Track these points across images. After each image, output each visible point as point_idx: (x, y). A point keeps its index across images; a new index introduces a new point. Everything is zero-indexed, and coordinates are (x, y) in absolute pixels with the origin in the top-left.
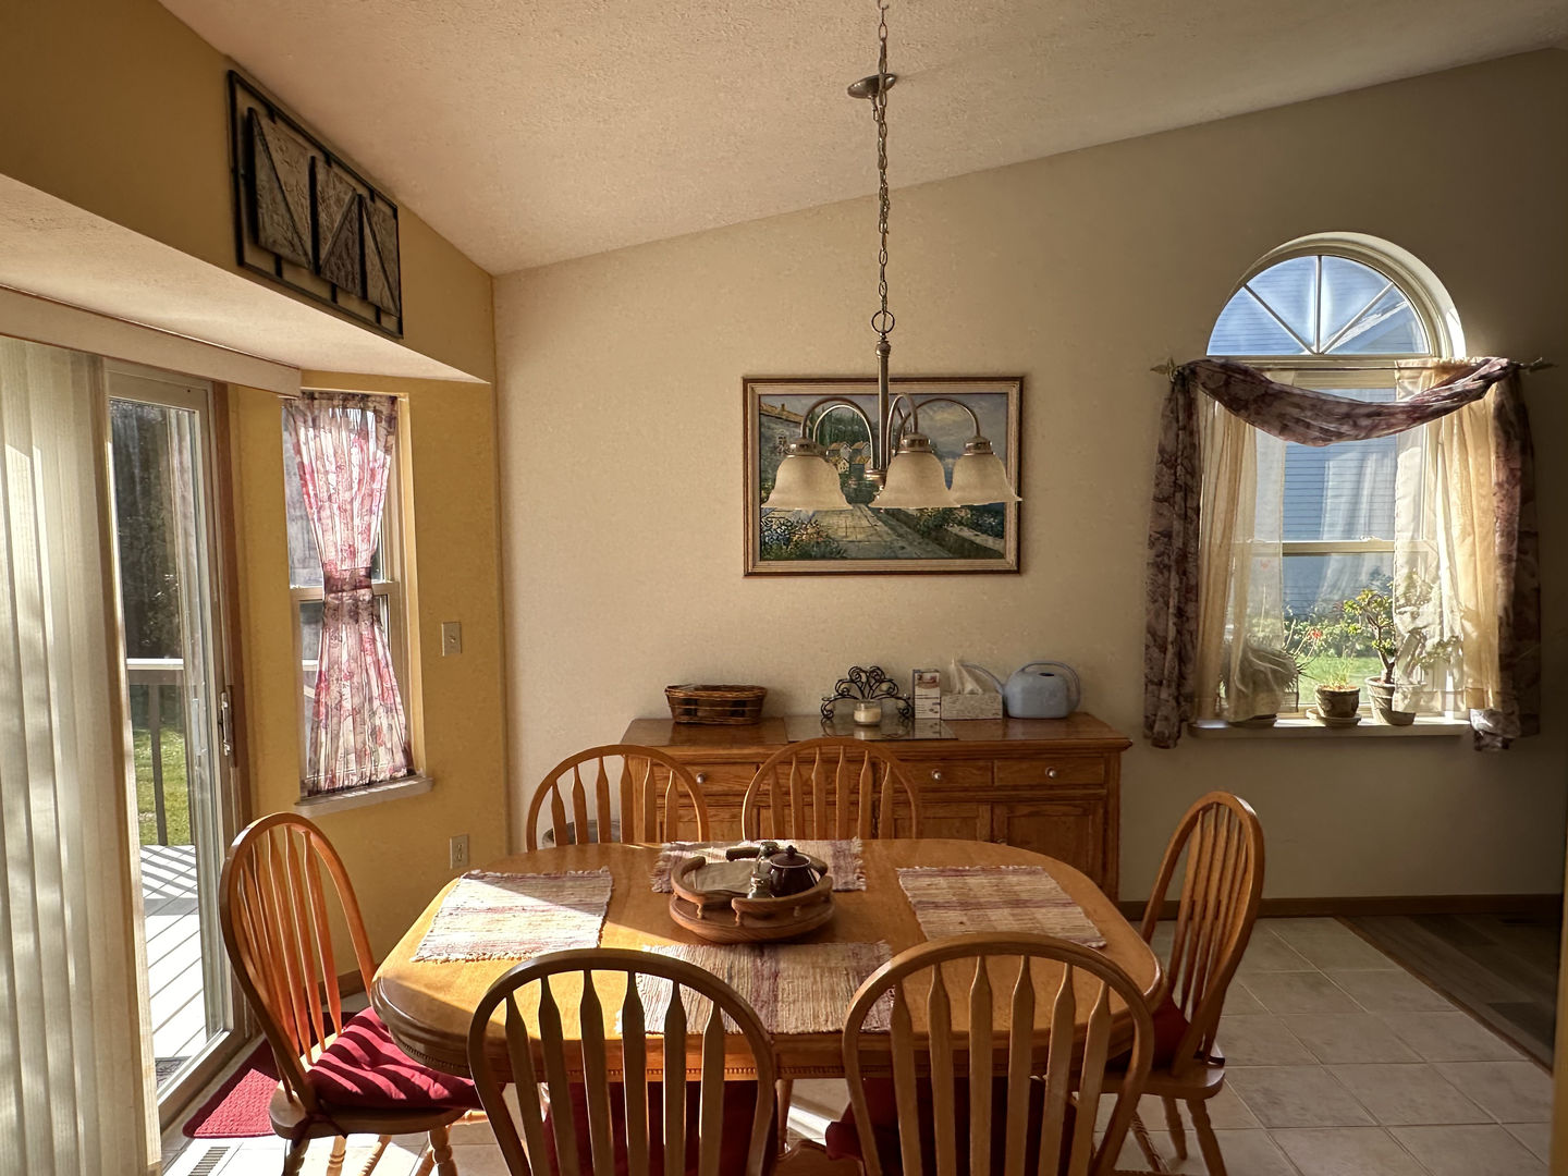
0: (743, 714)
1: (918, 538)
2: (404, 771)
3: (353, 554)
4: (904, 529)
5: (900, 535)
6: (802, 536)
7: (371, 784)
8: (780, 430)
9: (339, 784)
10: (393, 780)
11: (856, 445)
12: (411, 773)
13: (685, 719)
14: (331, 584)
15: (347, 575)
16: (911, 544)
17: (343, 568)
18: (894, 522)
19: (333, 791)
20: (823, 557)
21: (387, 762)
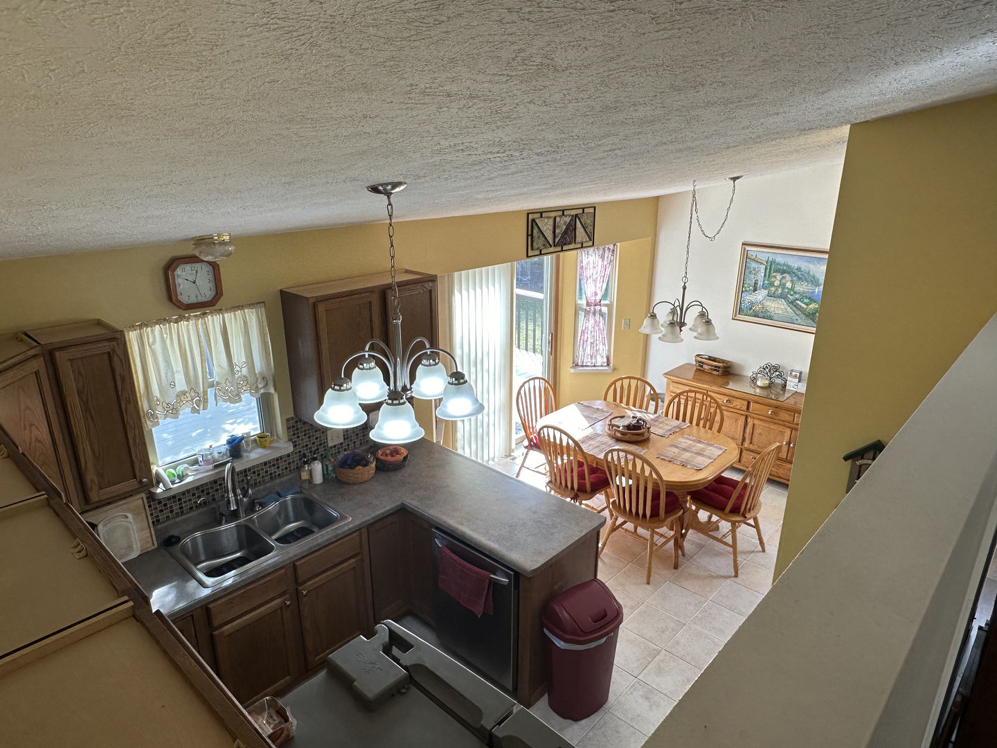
0: (718, 371)
1: (804, 317)
2: (606, 364)
3: (596, 294)
4: (799, 312)
5: (797, 314)
6: (757, 308)
7: (594, 366)
8: (754, 265)
9: (584, 364)
10: (602, 366)
11: (784, 275)
12: (608, 365)
13: (699, 368)
14: (588, 304)
15: (593, 301)
16: (801, 319)
17: (592, 299)
18: (795, 309)
19: (582, 366)
20: (764, 318)
21: (601, 360)
